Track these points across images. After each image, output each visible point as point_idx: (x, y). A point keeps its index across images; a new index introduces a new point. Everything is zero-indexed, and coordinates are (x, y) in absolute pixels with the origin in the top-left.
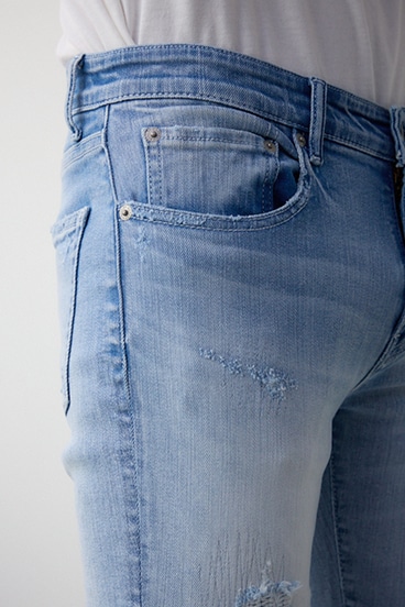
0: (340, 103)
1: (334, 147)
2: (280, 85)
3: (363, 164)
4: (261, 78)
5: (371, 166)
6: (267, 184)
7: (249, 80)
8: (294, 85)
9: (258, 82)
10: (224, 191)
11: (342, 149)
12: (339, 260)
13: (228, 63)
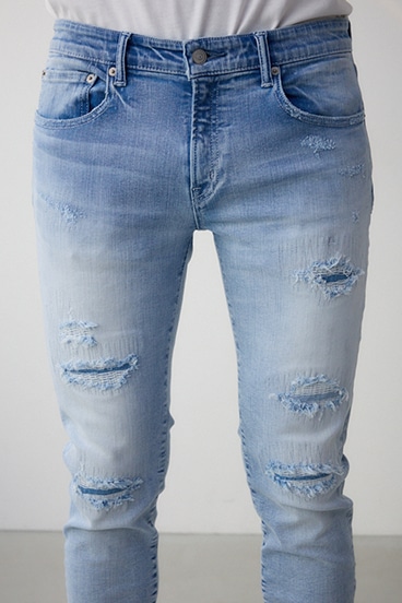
0: (143, 45)
1: (139, 73)
2: (102, 39)
3: (167, 81)
4: (91, 37)
5: (173, 81)
6: (84, 102)
7: (85, 39)
8: (110, 38)
9: (90, 39)
10: (60, 108)
11: (146, 73)
12: (128, 145)
13: (74, 30)
